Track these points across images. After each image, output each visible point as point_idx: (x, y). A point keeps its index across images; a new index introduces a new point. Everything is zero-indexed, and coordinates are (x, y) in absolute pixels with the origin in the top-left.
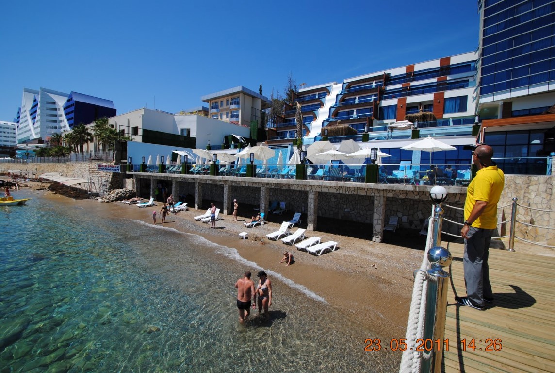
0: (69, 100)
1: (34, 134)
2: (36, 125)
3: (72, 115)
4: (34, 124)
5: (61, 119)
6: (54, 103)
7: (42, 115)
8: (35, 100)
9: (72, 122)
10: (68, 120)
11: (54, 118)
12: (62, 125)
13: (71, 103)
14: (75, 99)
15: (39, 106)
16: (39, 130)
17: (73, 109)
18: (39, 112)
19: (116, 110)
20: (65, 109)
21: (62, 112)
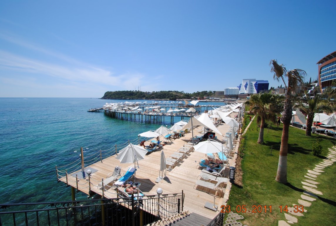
0: (256, 83)
1: (246, 92)
2: (247, 90)
3: (257, 87)
4: (246, 89)
5: (254, 88)
6: (252, 84)
7: (249, 87)
8: (247, 83)
9: (257, 89)
10: (255, 88)
11: (252, 88)
12: (254, 89)
13: (257, 84)
14: (258, 83)
15: (248, 85)
16: (248, 91)
17: (257, 85)
18: (248, 86)
19: (268, 84)
20: (255, 85)
21: (254, 86)
